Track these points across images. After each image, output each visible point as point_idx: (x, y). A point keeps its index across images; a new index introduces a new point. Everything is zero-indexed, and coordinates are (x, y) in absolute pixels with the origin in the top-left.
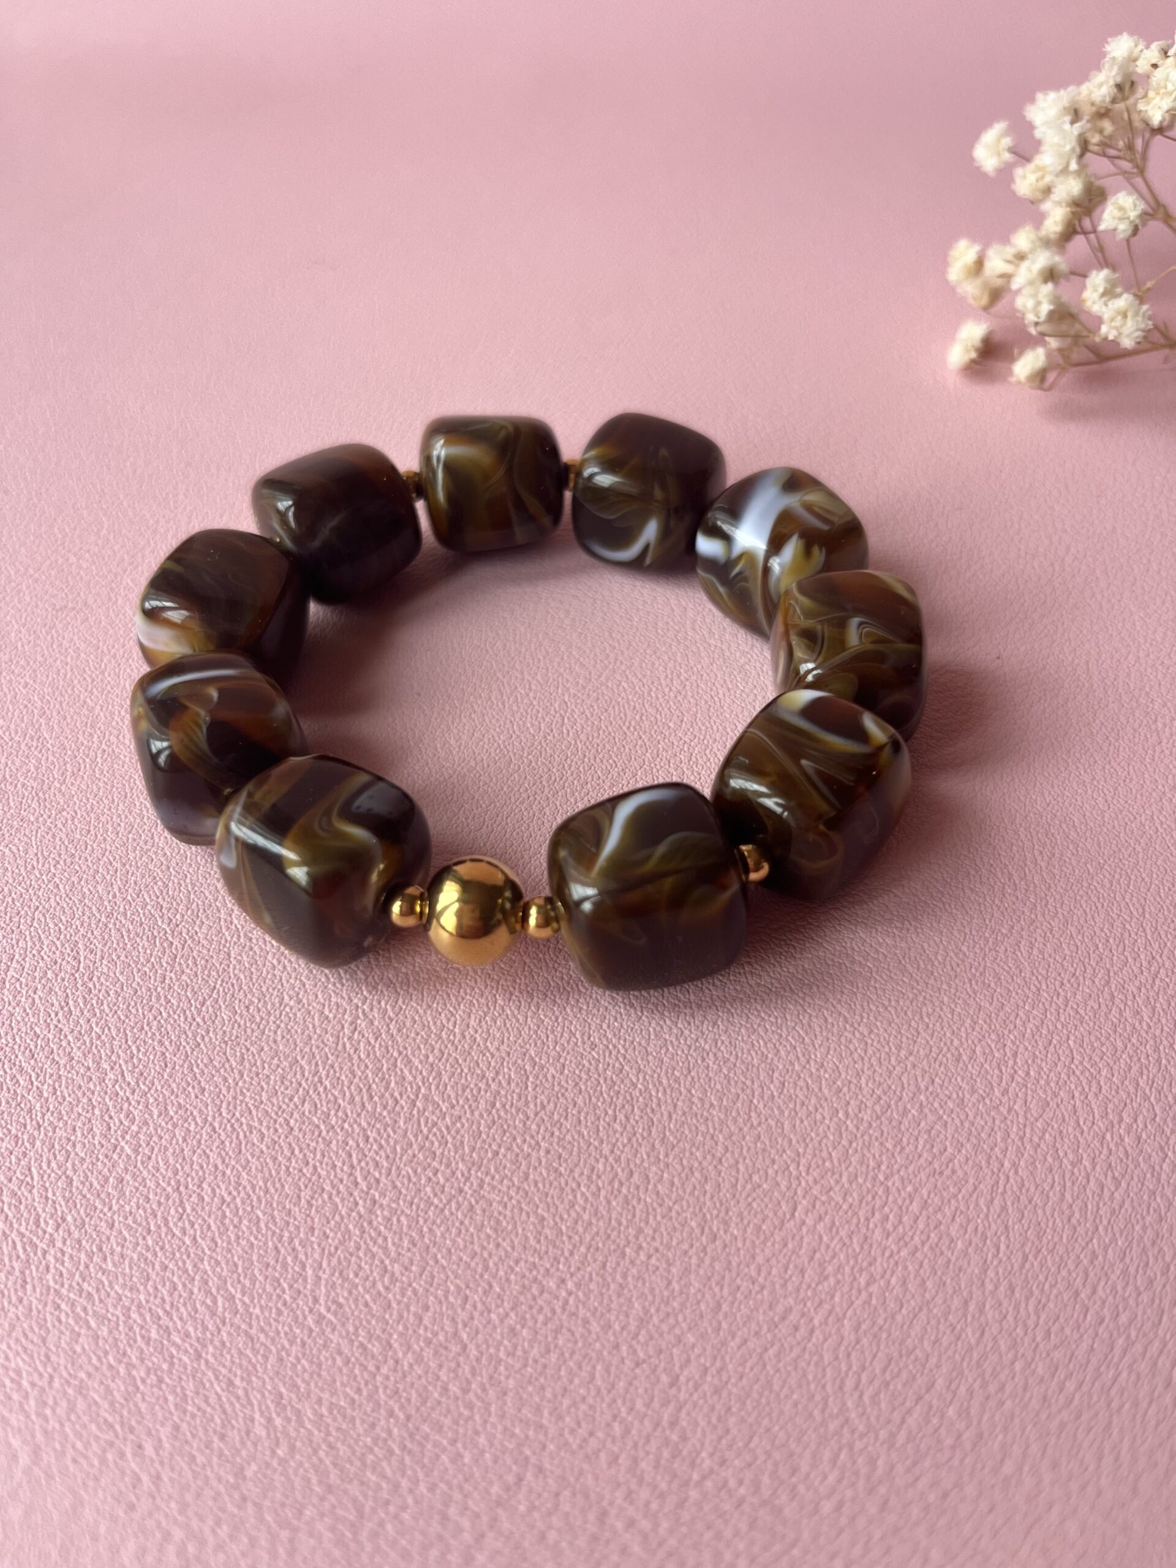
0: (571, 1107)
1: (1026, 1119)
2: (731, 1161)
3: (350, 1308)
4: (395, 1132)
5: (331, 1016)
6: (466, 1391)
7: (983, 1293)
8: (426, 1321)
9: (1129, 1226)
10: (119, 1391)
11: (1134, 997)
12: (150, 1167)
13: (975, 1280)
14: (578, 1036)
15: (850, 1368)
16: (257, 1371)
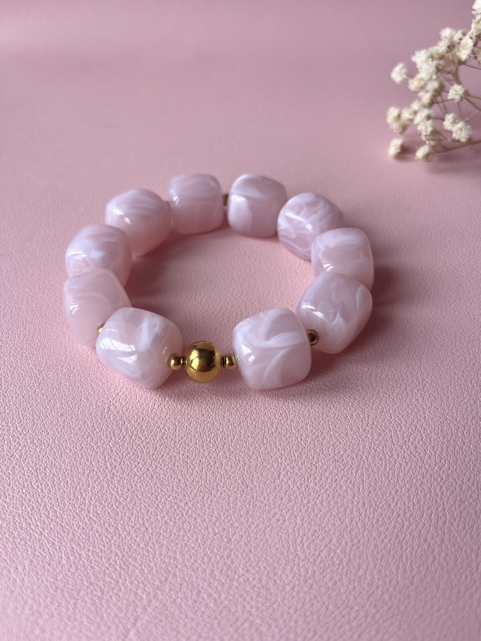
0: (193, 438)
1: (372, 440)
2: (255, 457)
3: (102, 514)
4: (123, 448)
5: (100, 405)
6: (147, 545)
7: (353, 506)
8: (132, 519)
9: (411, 480)
10: (9, 547)
11: (416, 394)
12: (26, 463)
13: (350, 501)
14: (197, 411)
15: (299, 534)
16: (64, 539)
